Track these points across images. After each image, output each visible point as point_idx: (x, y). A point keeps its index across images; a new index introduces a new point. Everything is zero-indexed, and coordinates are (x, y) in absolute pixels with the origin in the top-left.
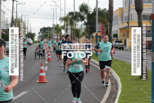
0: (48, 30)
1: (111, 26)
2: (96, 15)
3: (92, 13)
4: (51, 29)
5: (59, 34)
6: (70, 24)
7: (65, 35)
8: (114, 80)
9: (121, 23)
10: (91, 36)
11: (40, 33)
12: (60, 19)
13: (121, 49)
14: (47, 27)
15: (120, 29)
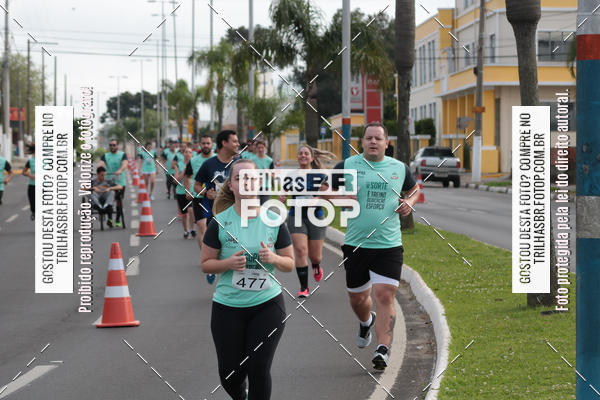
0: (142, 103)
1: (406, 87)
2: (341, 40)
3: (327, 33)
4: (155, 102)
5: (186, 125)
6: (232, 80)
7: (212, 124)
8: (421, 312)
9: (450, 71)
10: (323, 131)
11: (107, 120)
12: (191, 59)
13: (451, 183)
14: (138, 94)
15: (445, 99)
